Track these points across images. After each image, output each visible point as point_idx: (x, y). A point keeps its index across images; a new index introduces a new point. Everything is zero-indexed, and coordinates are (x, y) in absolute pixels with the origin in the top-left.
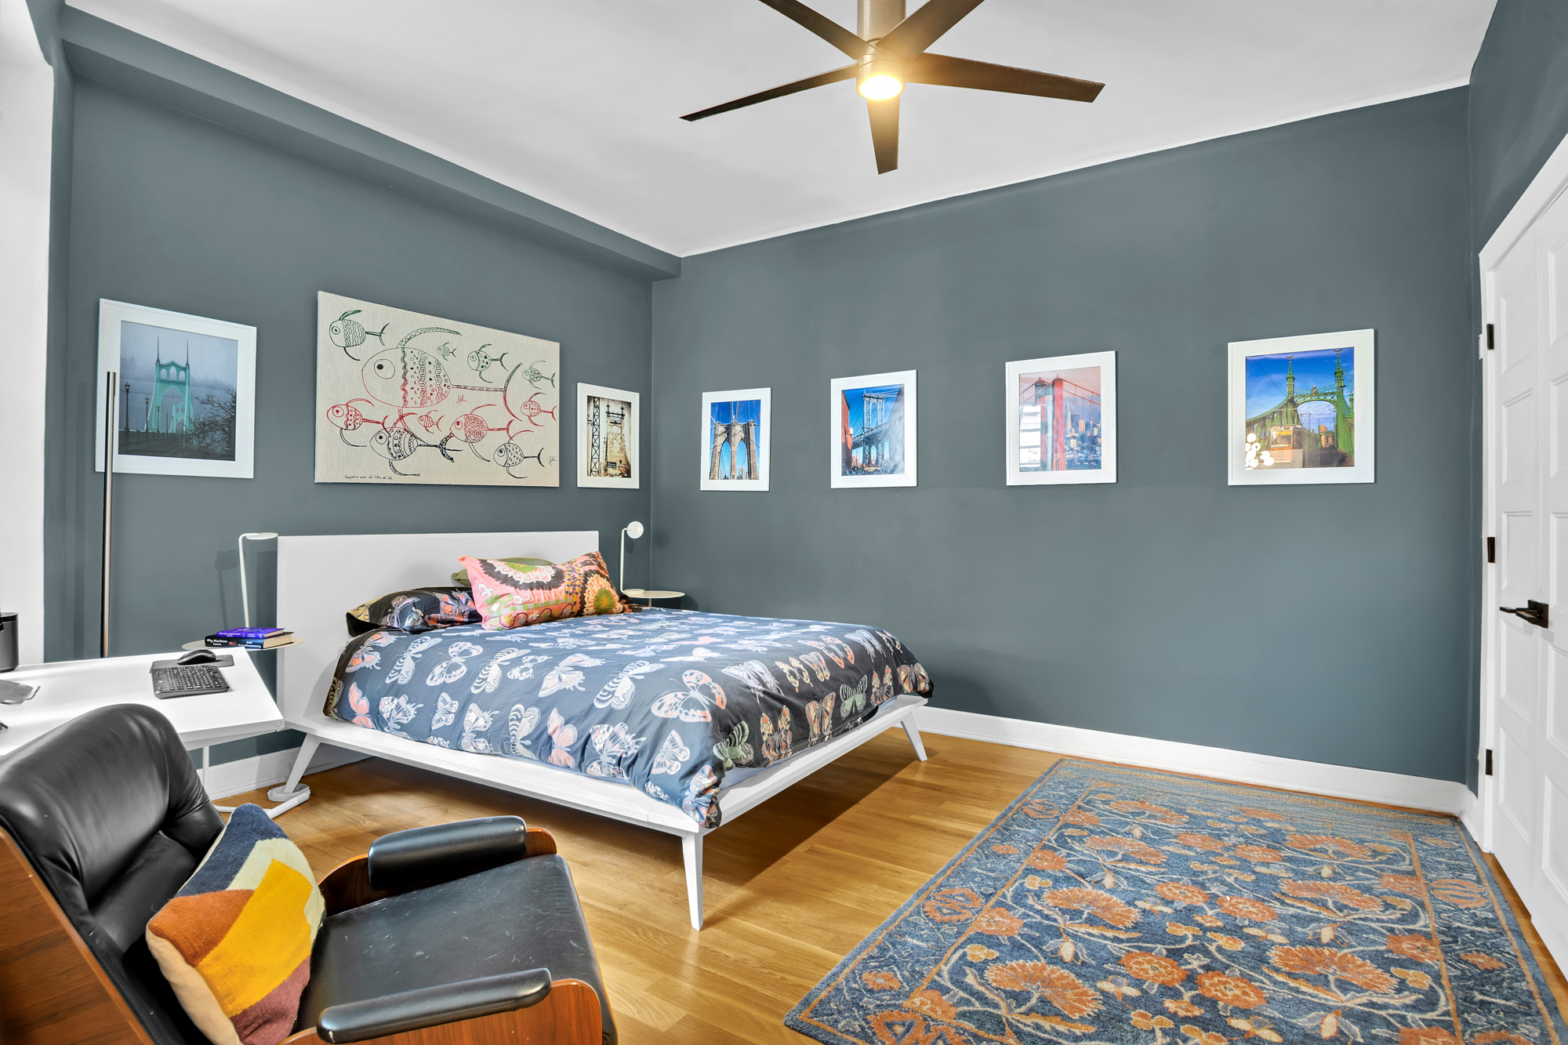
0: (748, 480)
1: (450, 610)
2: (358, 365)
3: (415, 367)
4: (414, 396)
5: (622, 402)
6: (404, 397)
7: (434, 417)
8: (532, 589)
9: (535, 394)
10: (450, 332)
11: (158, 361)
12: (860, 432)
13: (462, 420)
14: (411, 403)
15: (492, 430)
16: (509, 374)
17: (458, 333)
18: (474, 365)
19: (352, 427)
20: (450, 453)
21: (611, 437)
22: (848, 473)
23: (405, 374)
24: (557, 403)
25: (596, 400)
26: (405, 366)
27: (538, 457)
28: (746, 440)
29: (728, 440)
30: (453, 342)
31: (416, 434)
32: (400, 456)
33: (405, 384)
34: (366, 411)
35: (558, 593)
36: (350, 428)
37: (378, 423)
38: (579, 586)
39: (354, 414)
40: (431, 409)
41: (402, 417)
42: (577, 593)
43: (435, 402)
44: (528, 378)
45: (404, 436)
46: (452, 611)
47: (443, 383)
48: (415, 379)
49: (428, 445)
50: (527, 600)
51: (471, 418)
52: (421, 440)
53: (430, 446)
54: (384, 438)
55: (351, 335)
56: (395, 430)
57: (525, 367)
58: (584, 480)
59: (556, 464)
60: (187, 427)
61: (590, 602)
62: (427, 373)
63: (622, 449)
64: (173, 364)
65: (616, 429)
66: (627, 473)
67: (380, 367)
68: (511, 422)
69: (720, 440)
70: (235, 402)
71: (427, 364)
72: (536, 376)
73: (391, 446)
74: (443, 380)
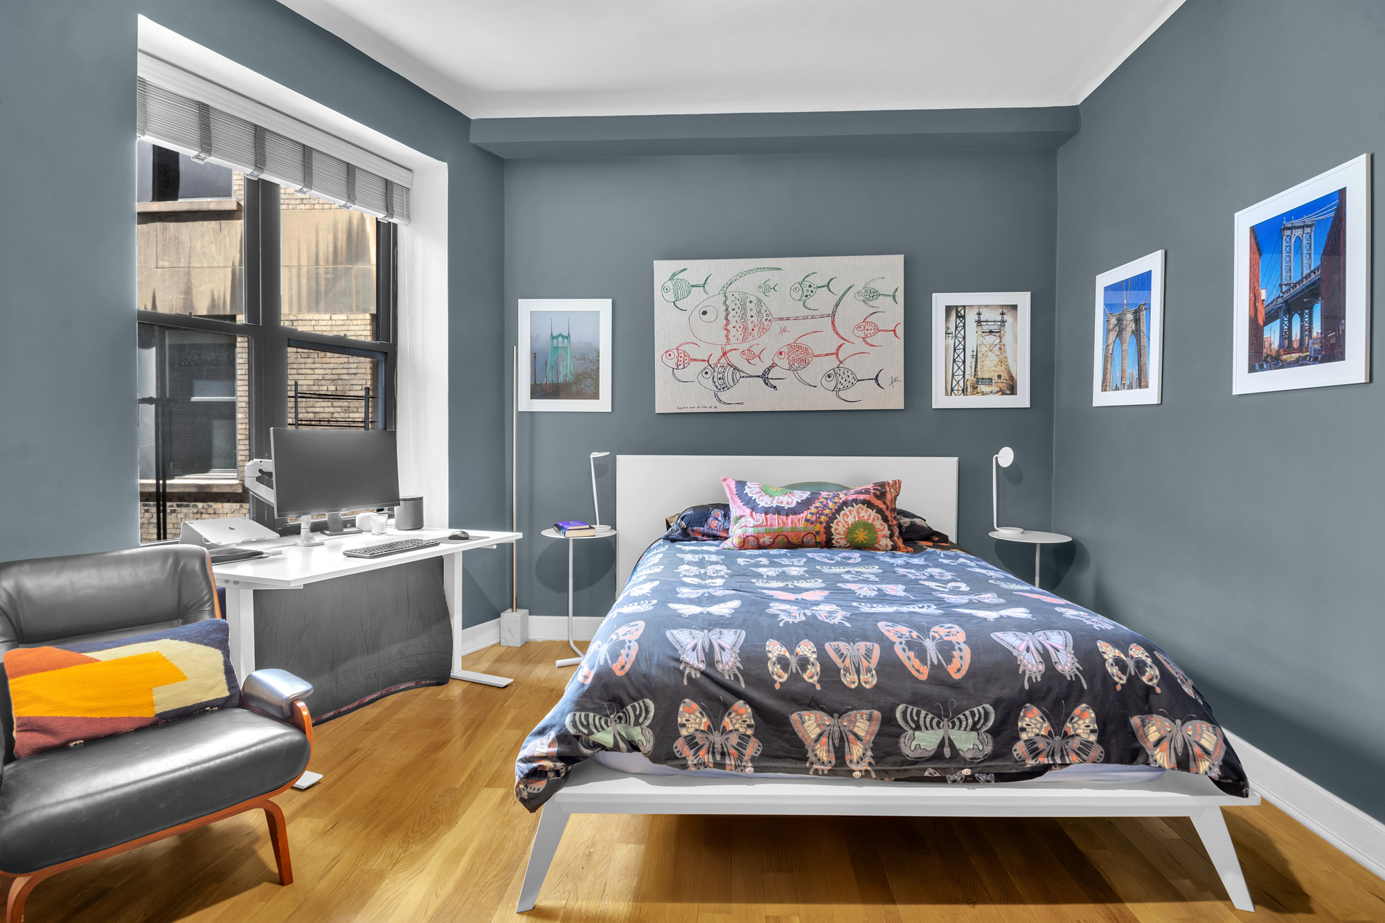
0: (1139, 390)
1: (715, 525)
2: (684, 315)
3: (736, 308)
4: (735, 334)
5: (1002, 306)
6: (727, 336)
7: (756, 350)
8: (766, 514)
9: (871, 314)
10: (771, 269)
11: (552, 334)
12: (1276, 293)
13: (785, 350)
14: (733, 340)
15: (819, 356)
16: (837, 298)
17: (779, 269)
18: (797, 295)
19: (682, 366)
20: (772, 382)
21: (983, 349)
22: (1257, 367)
23: (727, 315)
24: (900, 318)
25: (959, 309)
26: (727, 309)
27: (876, 379)
28: (1137, 333)
29: (1120, 334)
30: (774, 278)
31: (738, 367)
32: (724, 388)
33: (727, 324)
34: (693, 352)
35: (796, 521)
36: (680, 367)
37: (704, 361)
38: (827, 515)
39: (683, 355)
40: (752, 343)
41: (725, 354)
42: (821, 523)
43: (756, 336)
44: (862, 298)
45: (727, 370)
46: (716, 527)
47: (765, 318)
48: (737, 318)
49: (750, 376)
50: (758, 523)
51: (795, 347)
52: (744, 372)
53: (753, 377)
54: (710, 373)
55: (679, 291)
56: (719, 365)
57: (859, 287)
58: (940, 399)
59: (900, 386)
60: (570, 378)
61: (839, 534)
62: (749, 311)
63: (1003, 361)
64: (560, 335)
65: (991, 339)
66: (1012, 390)
67: (705, 313)
68: (841, 346)
69: (1112, 336)
70: (599, 357)
71: (748, 303)
72: (872, 294)
73: (716, 379)
74: (765, 315)
